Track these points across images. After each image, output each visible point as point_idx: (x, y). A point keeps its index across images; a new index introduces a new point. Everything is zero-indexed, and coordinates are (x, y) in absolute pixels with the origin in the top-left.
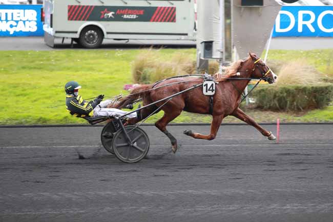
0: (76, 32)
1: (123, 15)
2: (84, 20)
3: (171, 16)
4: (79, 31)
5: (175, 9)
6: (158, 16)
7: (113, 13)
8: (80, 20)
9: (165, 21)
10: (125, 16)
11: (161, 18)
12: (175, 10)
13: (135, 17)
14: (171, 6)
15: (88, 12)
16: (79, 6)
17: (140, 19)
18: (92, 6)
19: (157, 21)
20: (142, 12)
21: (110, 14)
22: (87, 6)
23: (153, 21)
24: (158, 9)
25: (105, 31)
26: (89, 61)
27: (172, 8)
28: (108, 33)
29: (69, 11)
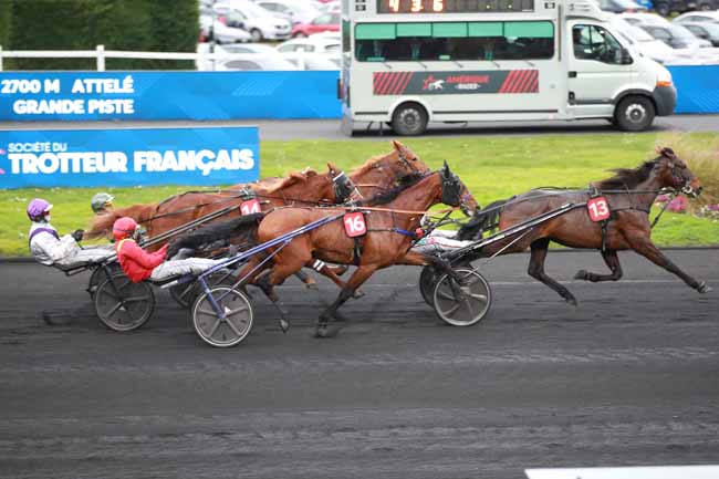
0: (386, 113)
1: (457, 84)
2: (397, 93)
3: (532, 84)
4: (391, 110)
5: (537, 72)
6: (511, 84)
7: (441, 82)
8: (391, 93)
9: (522, 91)
10: (461, 86)
11: (515, 87)
12: (537, 75)
13: (475, 86)
14: (531, 68)
15: (404, 81)
16: (390, 73)
17: (483, 89)
18: (408, 73)
19: (510, 92)
20: (486, 79)
21: (438, 84)
22: (402, 74)
23: (504, 92)
24: (510, 74)
25: (430, 110)
26: (583, 152)
27: (533, 71)
28: (435, 113)
29: (375, 80)
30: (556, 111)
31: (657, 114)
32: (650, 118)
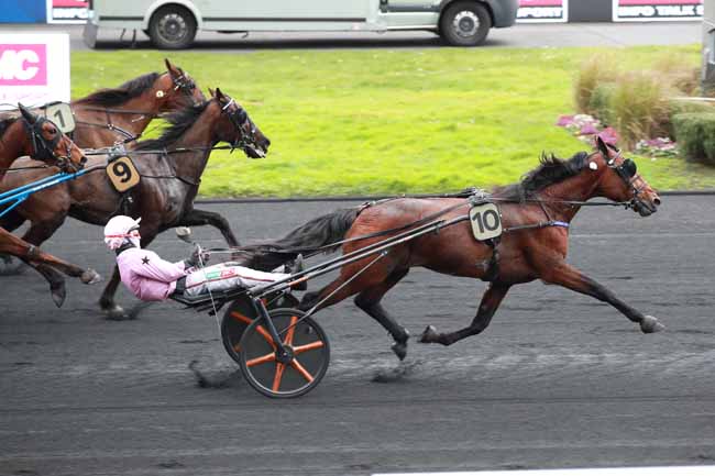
0: (141, 19)
4: (147, 15)
25: (199, 15)
28: (205, 19)
30: (363, 20)
31: (493, 24)
32: (483, 30)
